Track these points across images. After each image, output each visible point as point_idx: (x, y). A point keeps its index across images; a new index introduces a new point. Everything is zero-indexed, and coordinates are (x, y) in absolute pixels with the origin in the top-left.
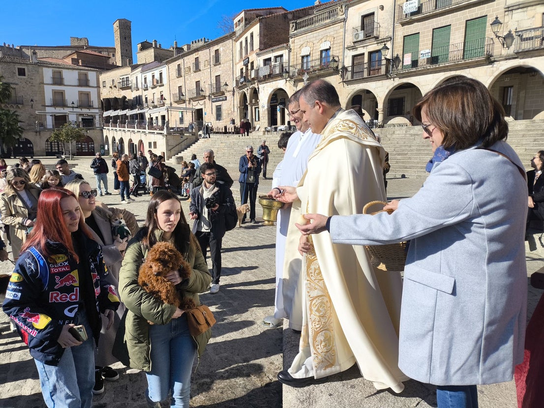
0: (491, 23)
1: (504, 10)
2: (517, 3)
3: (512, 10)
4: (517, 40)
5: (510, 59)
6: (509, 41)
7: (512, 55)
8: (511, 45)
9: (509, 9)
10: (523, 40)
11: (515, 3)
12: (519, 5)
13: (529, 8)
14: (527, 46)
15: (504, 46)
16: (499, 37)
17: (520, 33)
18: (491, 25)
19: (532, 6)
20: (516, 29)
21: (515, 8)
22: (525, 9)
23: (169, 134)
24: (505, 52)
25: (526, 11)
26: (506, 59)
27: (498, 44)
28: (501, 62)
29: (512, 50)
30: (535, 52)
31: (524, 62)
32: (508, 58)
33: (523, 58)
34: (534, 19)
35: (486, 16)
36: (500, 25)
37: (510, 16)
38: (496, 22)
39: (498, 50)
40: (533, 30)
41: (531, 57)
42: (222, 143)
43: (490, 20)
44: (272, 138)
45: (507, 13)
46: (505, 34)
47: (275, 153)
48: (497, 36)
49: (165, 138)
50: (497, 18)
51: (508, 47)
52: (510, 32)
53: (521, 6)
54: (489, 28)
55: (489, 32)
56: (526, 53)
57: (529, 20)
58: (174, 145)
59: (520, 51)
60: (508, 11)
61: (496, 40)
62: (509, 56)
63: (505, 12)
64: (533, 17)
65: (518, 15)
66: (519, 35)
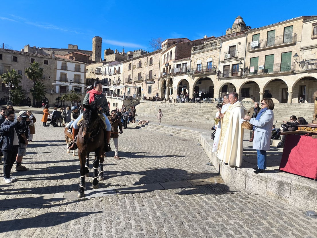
0: (294, 55)
1: (300, 49)
2: (306, 46)
3: (304, 50)
4: (306, 64)
5: (303, 73)
6: (303, 64)
7: (304, 71)
8: (304, 66)
9: (303, 49)
10: (309, 64)
11: (305, 47)
12: (307, 47)
13: (312, 49)
14: (311, 67)
15: (300, 66)
16: (298, 62)
17: (308, 61)
18: (294, 56)
19: (314, 48)
20: (306, 59)
21: (305, 49)
22: (310, 50)
23: (125, 99)
24: (301, 69)
25: (311, 51)
26: (301, 73)
27: (297, 65)
28: (299, 74)
29: (304, 69)
30: (315, 70)
31: (310, 75)
32: (302, 72)
33: (309, 73)
34: (315, 55)
35: (291, 51)
36: (298, 57)
37: (303, 53)
38: (296, 55)
39: (297, 68)
40: (314, 60)
41: (314, 73)
42: (153, 105)
43: (293, 54)
44: (181, 105)
45: (301, 51)
46: (301, 61)
47: (183, 112)
48: (296, 62)
49: (123, 102)
50: (296, 53)
51: (303, 67)
52: (303, 60)
53: (308, 48)
54: (292, 57)
55: (293, 60)
56: (311, 71)
57: (313, 55)
58: (127, 105)
59: (308, 69)
60: (302, 50)
61: (296, 63)
62: (303, 71)
63: (301, 50)
64: (315, 54)
65: (307, 52)
66: (307, 62)
